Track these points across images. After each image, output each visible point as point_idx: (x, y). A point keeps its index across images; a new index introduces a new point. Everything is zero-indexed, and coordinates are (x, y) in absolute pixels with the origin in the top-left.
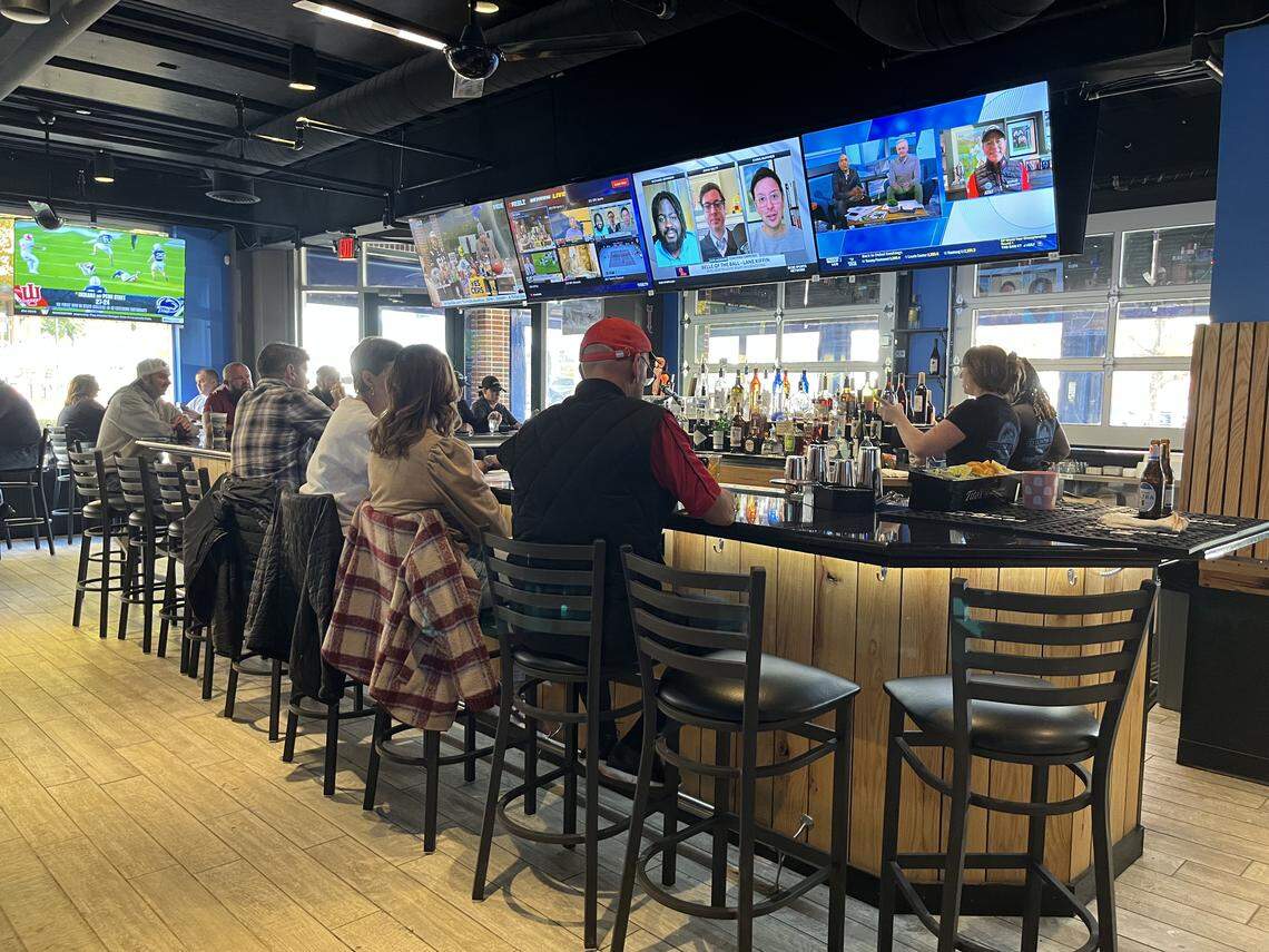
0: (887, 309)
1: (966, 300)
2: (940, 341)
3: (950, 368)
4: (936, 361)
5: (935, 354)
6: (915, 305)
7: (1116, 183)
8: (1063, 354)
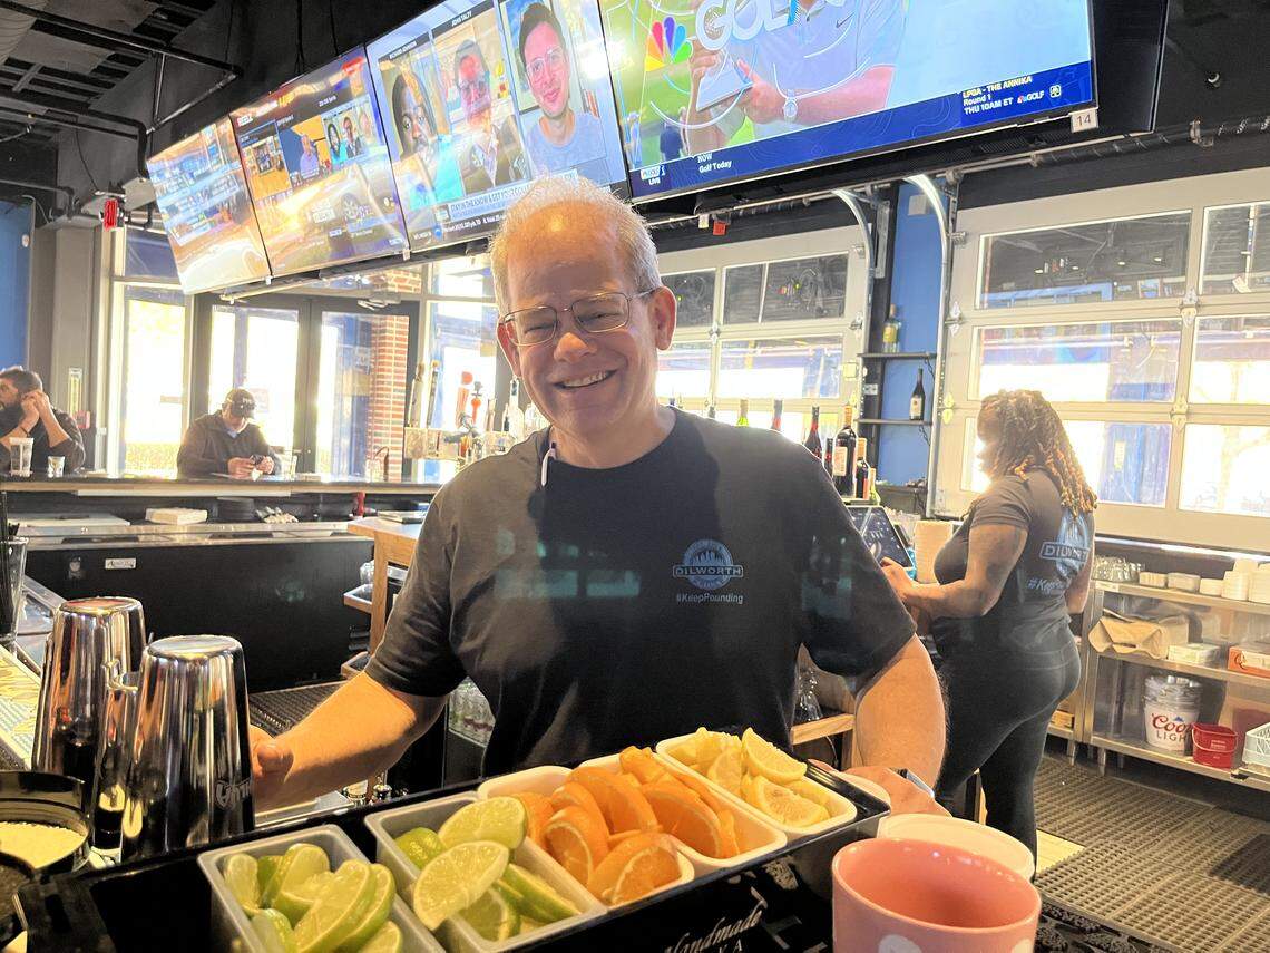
0: (854, 326)
1: (966, 314)
2: (926, 371)
3: (939, 411)
4: (919, 400)
5: (919, 391)
6: (893, 321)
7: (1195, 133)
8: (1110, 395)
